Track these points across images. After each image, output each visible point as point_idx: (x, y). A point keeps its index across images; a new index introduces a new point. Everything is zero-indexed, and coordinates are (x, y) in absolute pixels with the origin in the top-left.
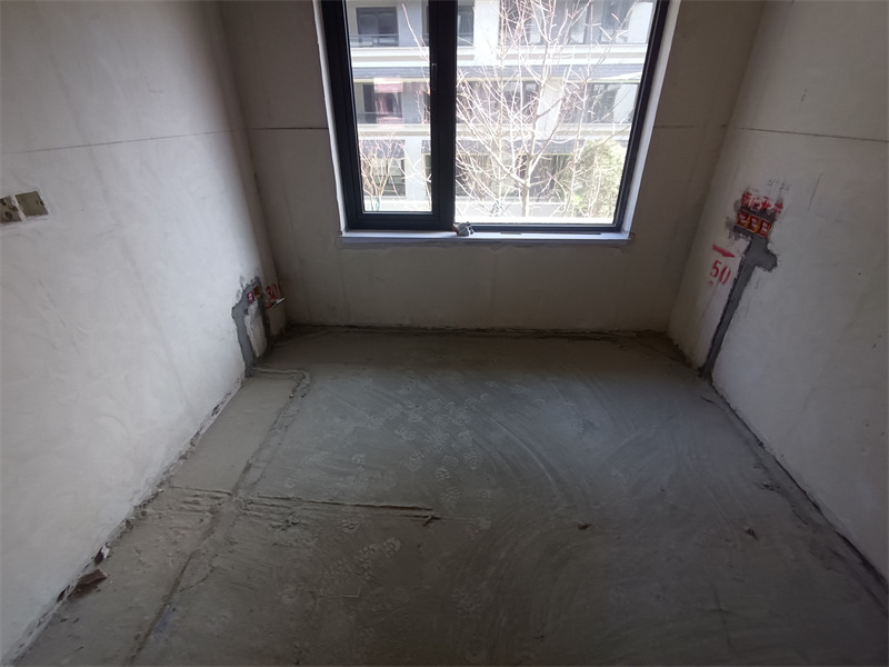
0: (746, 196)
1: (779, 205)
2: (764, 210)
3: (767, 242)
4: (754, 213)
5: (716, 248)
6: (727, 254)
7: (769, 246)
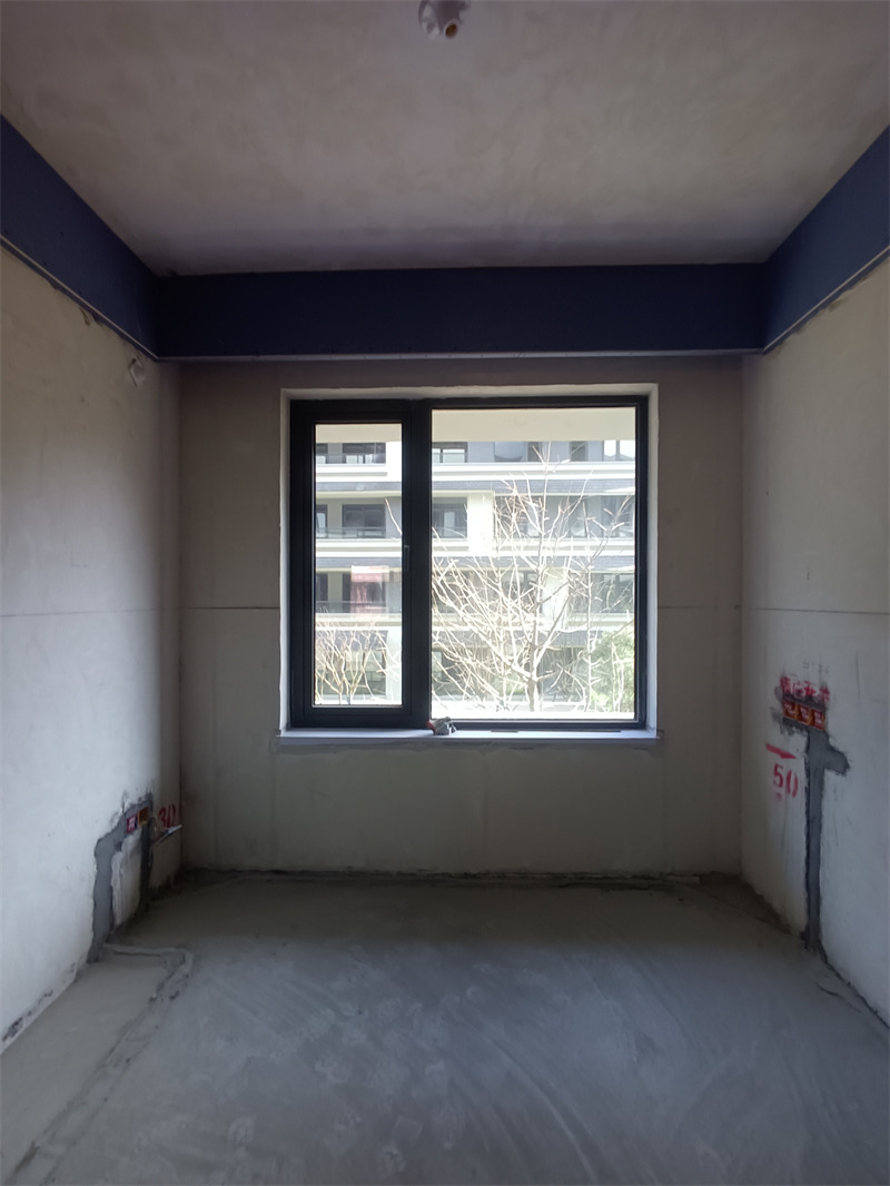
0: (784, 681)
1: (825, 691)
2: (810, 697)
3: (827, 736)
4: (800, 701)
5: (771, 748)
6: (786, 756)
7: (832, 742)
